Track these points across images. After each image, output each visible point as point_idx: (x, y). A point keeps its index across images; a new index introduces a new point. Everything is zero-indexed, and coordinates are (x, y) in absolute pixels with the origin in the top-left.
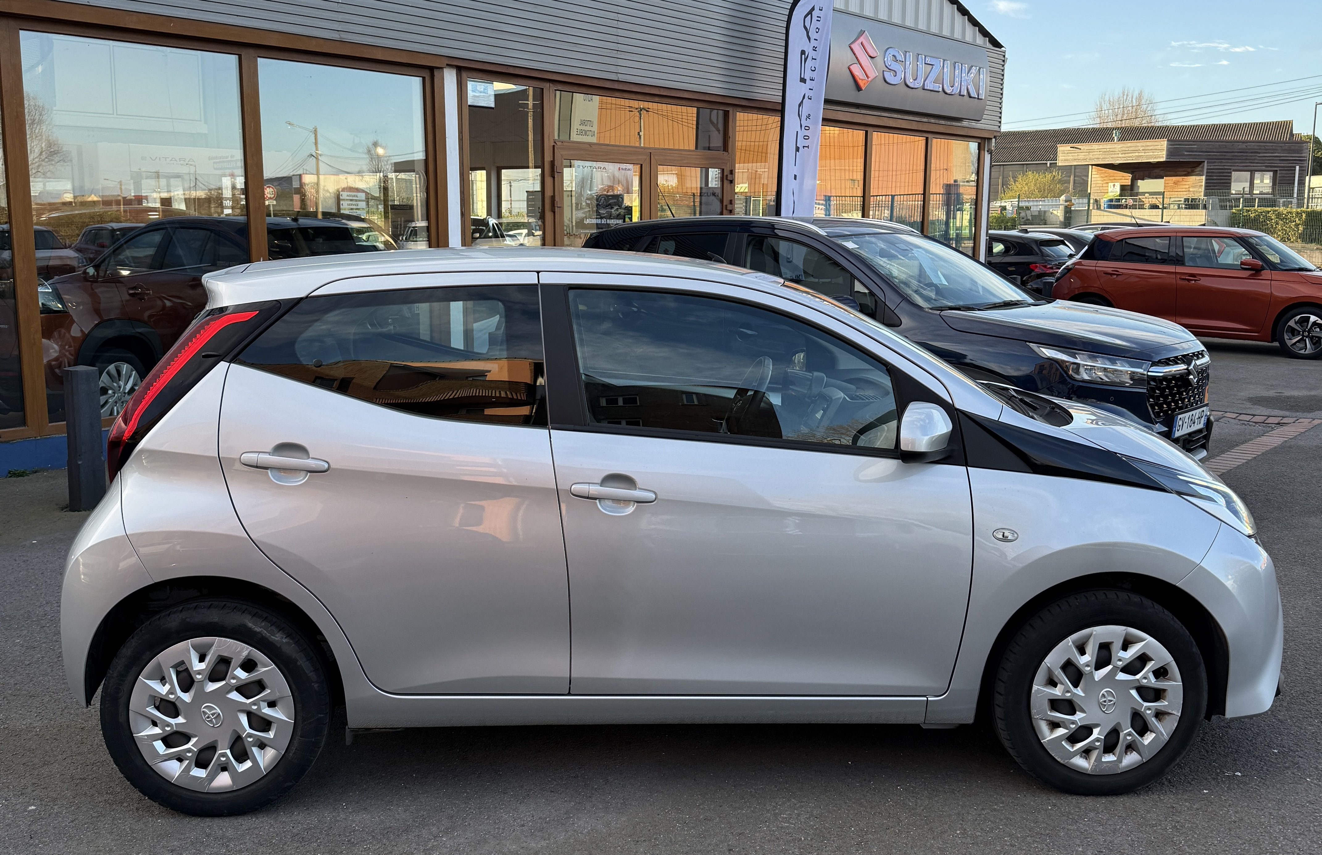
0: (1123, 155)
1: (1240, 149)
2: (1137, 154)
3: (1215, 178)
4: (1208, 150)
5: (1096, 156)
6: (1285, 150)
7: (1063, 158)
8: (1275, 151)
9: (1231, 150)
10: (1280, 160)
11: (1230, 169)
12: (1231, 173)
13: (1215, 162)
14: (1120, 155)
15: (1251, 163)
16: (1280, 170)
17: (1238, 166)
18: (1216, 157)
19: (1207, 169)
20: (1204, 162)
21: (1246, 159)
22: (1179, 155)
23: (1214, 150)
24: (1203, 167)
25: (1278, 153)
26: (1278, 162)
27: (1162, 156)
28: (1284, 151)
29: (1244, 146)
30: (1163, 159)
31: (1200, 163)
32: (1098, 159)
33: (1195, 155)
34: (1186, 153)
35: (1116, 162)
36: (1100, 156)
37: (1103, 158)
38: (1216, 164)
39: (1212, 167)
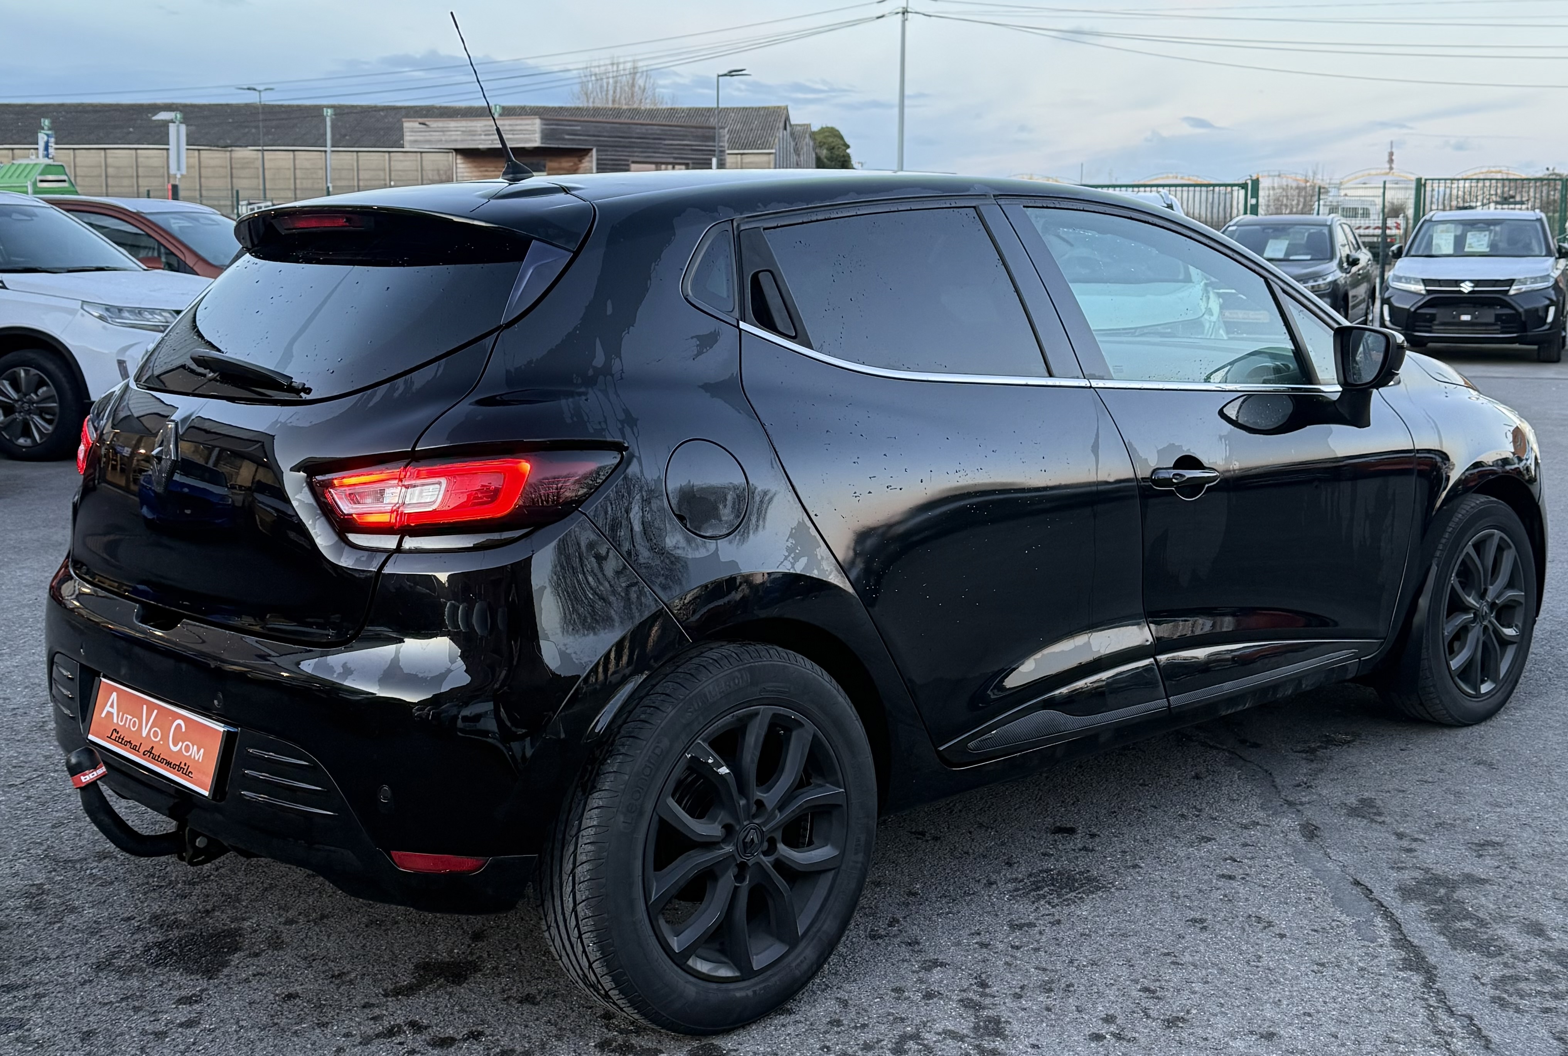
0: (487, 137)
1: (638, 133)
4: (596, 133)
5: (453, 138)
6: (697, 136)
7: (412, 138)
8: (684, 137)
9: (628, 135)
10: (692, 150)
11: (628, 160)
12: (628, 165)
13: (607, 151)
14: (483, 137)
15: (655, 152)
16: (693, 163)
17: (637, 156)
18: (608, 144)
19: (598, 160)
20: (591, 149)
21: (648, 148)
22: (558, 139)
23: (605, 134)
24: (592, 156)
25: (689, 140)
26: (690, 152)
27: (535, 141)
28: (697, 138)
29: (643, 129)
30: (537, 144)
31: (587, 152)
32: (456, 141)
33: (580, 140)
34: (567, 137)
35: (481, 147)
36: (459, 138)
37: (462, 141)
38: (609, 153)
39: (604, 157)
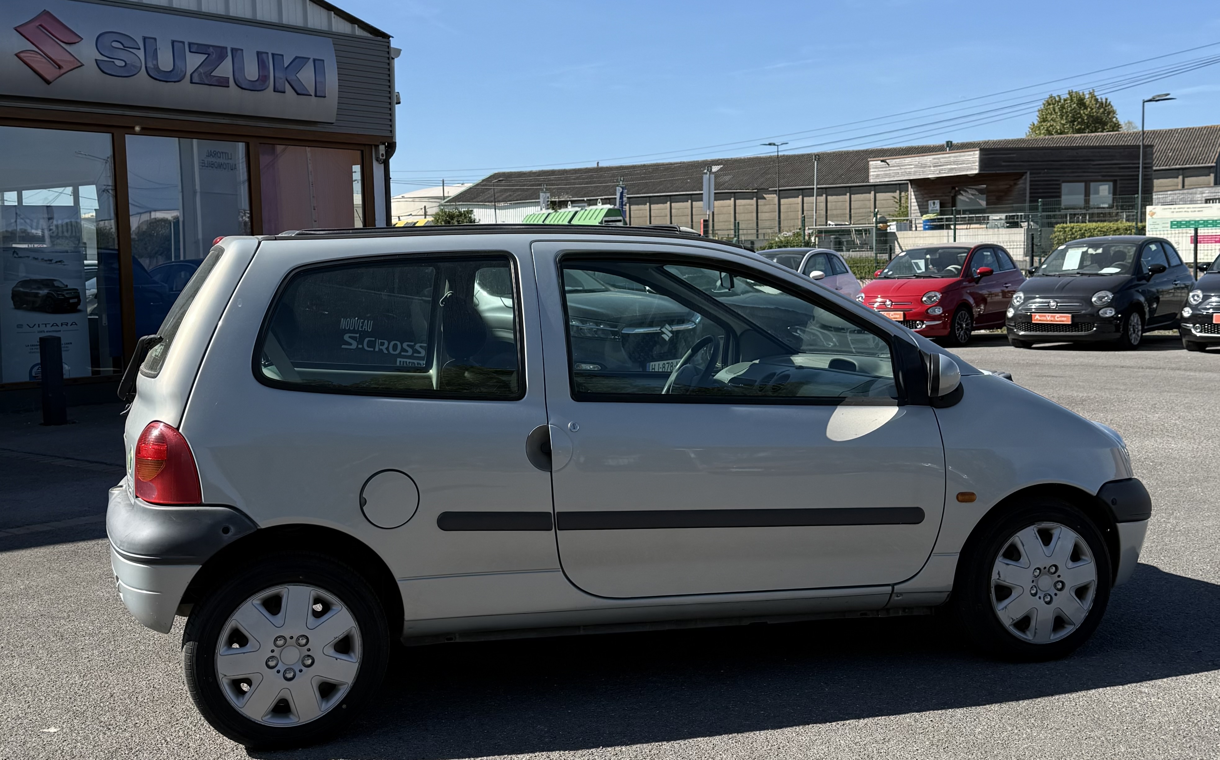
0: (935, 169)
1: (1068, 157)
2: (949, 167)
3: (1041, 191)
4: (1030, 159)
5: (908, 171)
6: (1125, 156)
7: (875, 173)
8: (1113, 157)
9: (1058, 159)
10: (1120, 168)
11: (1058, 180)
12: (1059, 185)
13: (1040, 173)
14: (932, 169)
15: (1084, 172)
16: (1120, 180)
17: (1068, 176)
18: (1041, 167)
19: (1031, 181)
20: (1026, 173)
21: (1078, 169)
22: (995, 167)
23: (1038, 159)
24: (1026, 179)
25: (1117, 160)
26: (1118, 170)
27: (976, 169)
29: (1074, 153)
30: (978, 171)
31: (1022, 174)
32: (910, 173)
33: (1015, 166)
34: (1004, 164)
35: (930, 176)
36: (913, 171)
37: (915, 172)
38: (1041, 175)
39: (1036, 179)
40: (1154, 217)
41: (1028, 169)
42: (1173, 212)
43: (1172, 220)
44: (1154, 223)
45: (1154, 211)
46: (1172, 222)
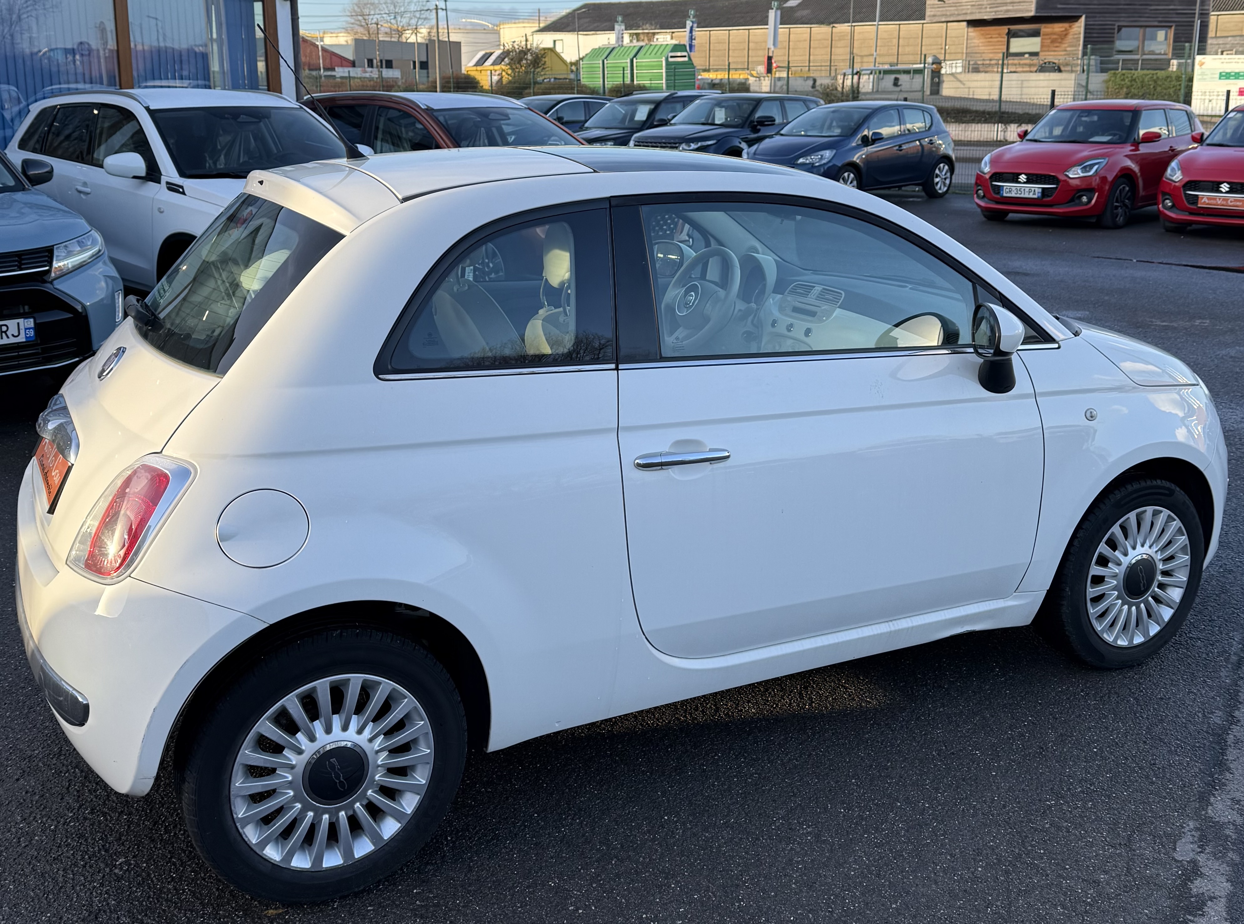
0: (991, 10)
2: (1005, 8)
3: (1095, 35)
5: (964, 12)
7: (932, 13)
10: (1177, 14)
11: (1114, 25)
12: (1114, 30)
13: (1096, 17)
14: (988, 10)
15: (1142, 17)
16: (1176, 26)
17: (1123, 21)
18: (1097, 11)
19: (1086, 25)
20: (1081, 16)
21: (1135, 13)
22: (1051, 9)
23: (1095, 2)
24: (1081, 22)
25: (1175, 5)
26: (1174, 16)
27: (1030, 11)
28: (1182, 2)
30: (1031, 13)
31: (1078, 18)
32: (966, 14)
33: (1071, 8)
34: (1059, 6)
35: (985, 18)
36: (969, 11)
37: (971, 13)
38: (1097, 19)
39: (1091, 23)
40: (1203, 67)
41: (1084, 13)
42: (1223, 63)
43: (1221, 71)
44: (1203, 74)
45: (1203, 61)
46: (1221, 73)
